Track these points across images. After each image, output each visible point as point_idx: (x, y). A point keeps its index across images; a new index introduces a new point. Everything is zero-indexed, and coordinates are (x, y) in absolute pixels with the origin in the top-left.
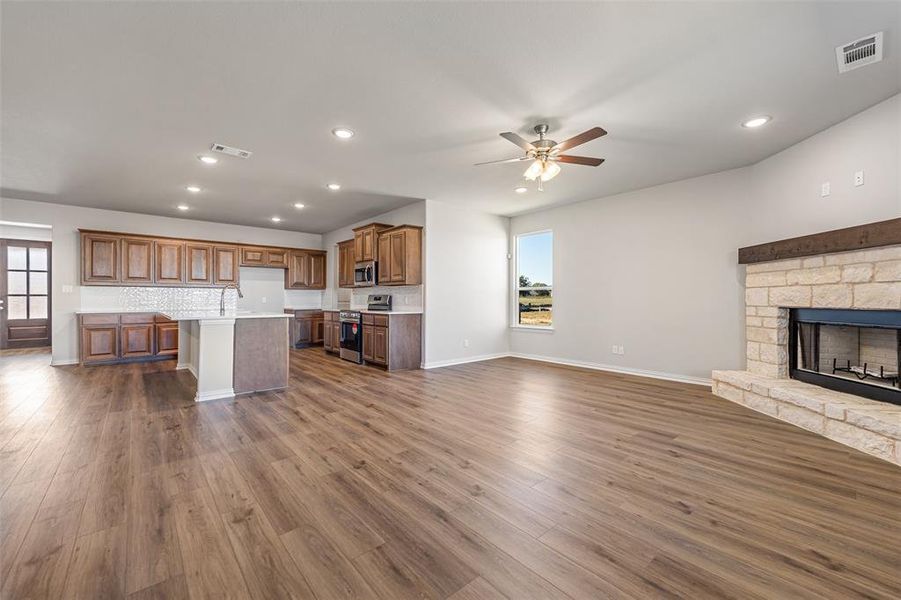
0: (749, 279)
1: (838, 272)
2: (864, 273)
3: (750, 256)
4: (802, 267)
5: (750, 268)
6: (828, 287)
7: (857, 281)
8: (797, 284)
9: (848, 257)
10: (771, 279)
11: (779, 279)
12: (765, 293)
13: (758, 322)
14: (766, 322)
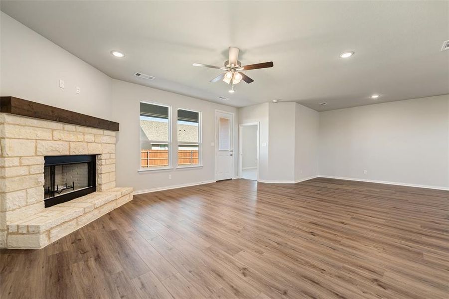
1: (83, 136)
2: (91, 138)
6: (77, 143)
7: (90, 141)
8: (60, 140)
10: (39, 133)
11: (47, 135)
12: (32, 144)
13: (23, 171)
14: (33, 170)
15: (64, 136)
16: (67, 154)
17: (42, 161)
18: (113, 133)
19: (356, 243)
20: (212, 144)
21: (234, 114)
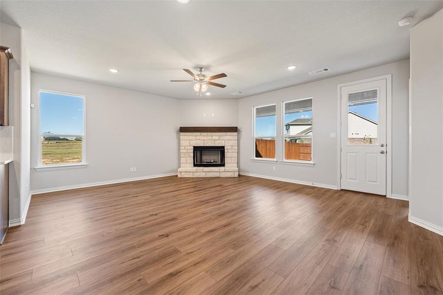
0: (181, 137)
2: (217, 138)
3: (183, 130)
4: (201, 135)
5: (181, 134)
8: (199, 140)
9: (213, 134)
10: (191, 137)
11: (193, 138)
12: (188, 142)
13: (185, 151)
14: (189, 151)
15: (201, 138)
16: (202, 145)
17: (192, 148)
18: (236, 134)
19: (126, 227)
20: (333, 135)
21: (389, 77)
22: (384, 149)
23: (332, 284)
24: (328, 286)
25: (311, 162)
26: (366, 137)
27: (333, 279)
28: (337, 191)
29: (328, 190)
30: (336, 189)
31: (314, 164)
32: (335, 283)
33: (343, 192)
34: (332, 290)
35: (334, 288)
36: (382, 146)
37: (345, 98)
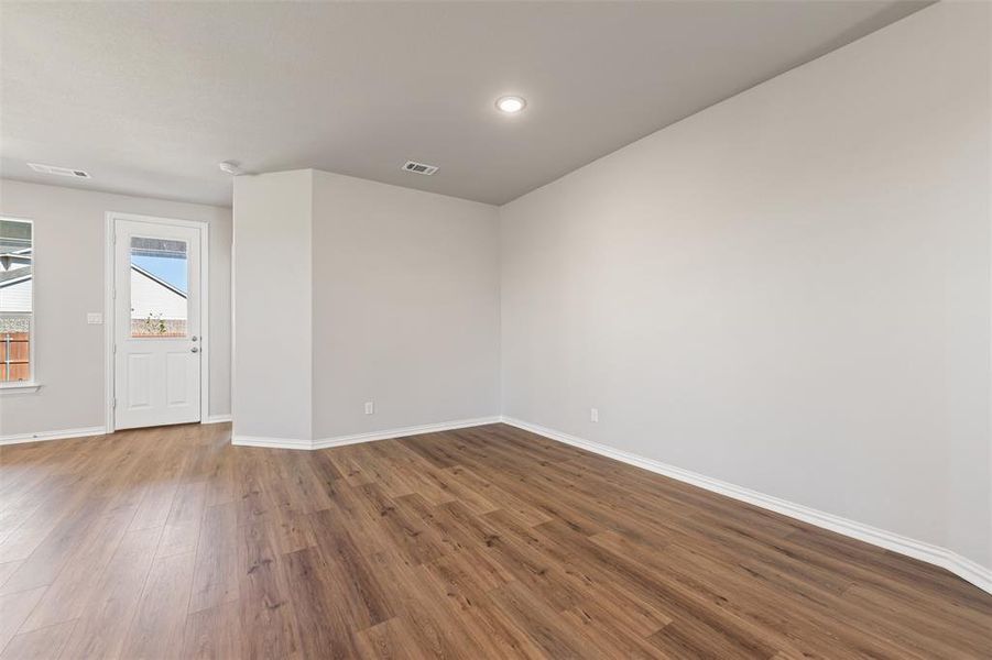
20: (93, 318)
21: (205, 226)
22: (196, 345)
23: (270, 604)
24: (266, 611)
25: (31, 383)
26: (152, 318)
27: (266, 597)
28: (107, 437)
29: (85, 440)
30: (104, 433)
31: (39, 387)
32: (272, 600)
33: (120, 436)
34: (277, 611)
35: (276, 606)
36: (194, 340)
37: (124, 245)
